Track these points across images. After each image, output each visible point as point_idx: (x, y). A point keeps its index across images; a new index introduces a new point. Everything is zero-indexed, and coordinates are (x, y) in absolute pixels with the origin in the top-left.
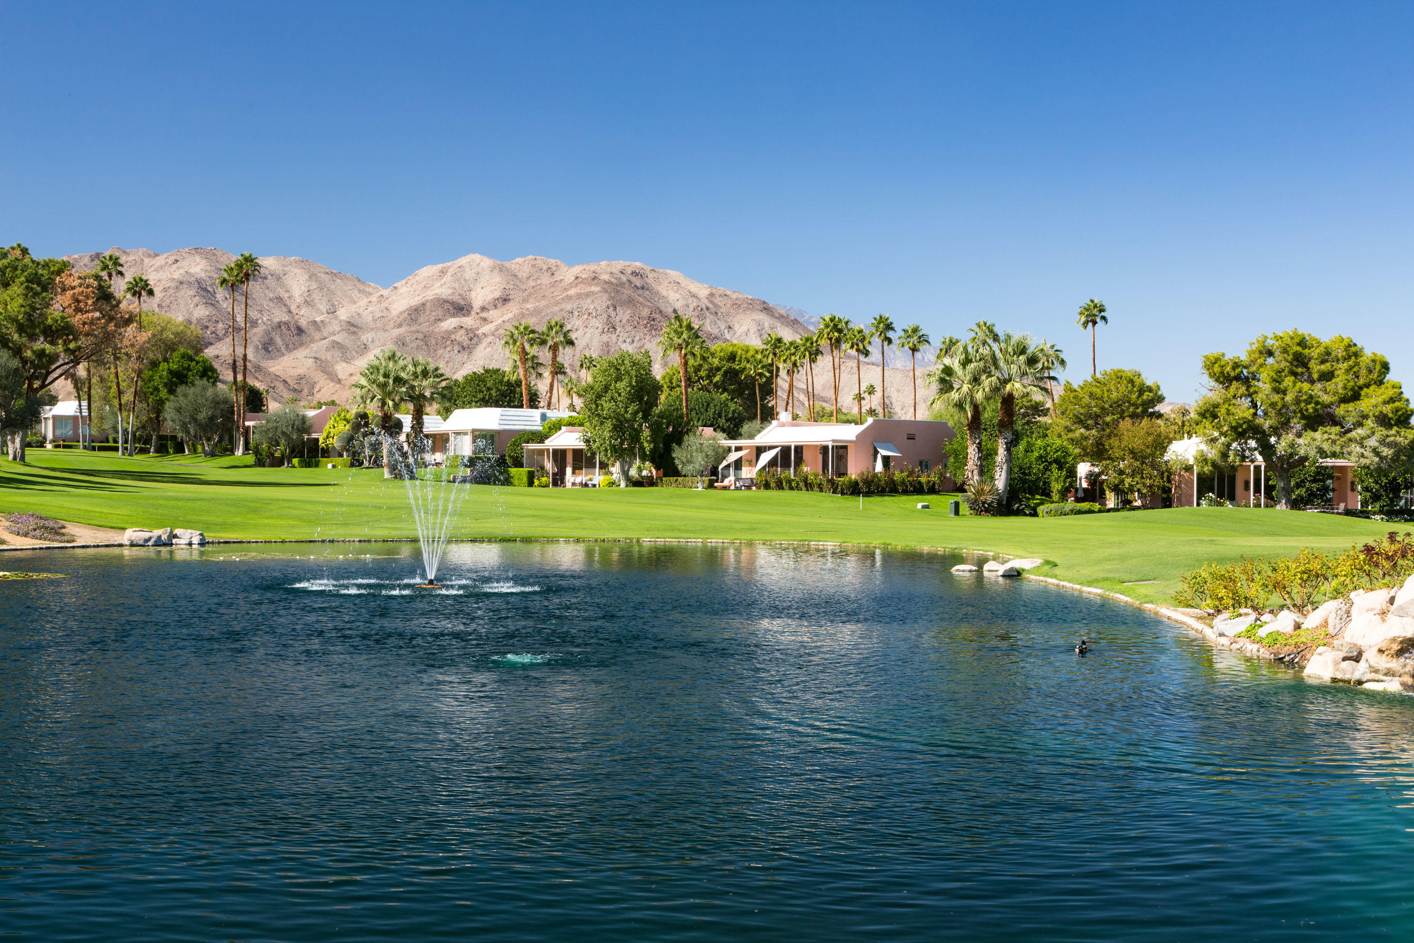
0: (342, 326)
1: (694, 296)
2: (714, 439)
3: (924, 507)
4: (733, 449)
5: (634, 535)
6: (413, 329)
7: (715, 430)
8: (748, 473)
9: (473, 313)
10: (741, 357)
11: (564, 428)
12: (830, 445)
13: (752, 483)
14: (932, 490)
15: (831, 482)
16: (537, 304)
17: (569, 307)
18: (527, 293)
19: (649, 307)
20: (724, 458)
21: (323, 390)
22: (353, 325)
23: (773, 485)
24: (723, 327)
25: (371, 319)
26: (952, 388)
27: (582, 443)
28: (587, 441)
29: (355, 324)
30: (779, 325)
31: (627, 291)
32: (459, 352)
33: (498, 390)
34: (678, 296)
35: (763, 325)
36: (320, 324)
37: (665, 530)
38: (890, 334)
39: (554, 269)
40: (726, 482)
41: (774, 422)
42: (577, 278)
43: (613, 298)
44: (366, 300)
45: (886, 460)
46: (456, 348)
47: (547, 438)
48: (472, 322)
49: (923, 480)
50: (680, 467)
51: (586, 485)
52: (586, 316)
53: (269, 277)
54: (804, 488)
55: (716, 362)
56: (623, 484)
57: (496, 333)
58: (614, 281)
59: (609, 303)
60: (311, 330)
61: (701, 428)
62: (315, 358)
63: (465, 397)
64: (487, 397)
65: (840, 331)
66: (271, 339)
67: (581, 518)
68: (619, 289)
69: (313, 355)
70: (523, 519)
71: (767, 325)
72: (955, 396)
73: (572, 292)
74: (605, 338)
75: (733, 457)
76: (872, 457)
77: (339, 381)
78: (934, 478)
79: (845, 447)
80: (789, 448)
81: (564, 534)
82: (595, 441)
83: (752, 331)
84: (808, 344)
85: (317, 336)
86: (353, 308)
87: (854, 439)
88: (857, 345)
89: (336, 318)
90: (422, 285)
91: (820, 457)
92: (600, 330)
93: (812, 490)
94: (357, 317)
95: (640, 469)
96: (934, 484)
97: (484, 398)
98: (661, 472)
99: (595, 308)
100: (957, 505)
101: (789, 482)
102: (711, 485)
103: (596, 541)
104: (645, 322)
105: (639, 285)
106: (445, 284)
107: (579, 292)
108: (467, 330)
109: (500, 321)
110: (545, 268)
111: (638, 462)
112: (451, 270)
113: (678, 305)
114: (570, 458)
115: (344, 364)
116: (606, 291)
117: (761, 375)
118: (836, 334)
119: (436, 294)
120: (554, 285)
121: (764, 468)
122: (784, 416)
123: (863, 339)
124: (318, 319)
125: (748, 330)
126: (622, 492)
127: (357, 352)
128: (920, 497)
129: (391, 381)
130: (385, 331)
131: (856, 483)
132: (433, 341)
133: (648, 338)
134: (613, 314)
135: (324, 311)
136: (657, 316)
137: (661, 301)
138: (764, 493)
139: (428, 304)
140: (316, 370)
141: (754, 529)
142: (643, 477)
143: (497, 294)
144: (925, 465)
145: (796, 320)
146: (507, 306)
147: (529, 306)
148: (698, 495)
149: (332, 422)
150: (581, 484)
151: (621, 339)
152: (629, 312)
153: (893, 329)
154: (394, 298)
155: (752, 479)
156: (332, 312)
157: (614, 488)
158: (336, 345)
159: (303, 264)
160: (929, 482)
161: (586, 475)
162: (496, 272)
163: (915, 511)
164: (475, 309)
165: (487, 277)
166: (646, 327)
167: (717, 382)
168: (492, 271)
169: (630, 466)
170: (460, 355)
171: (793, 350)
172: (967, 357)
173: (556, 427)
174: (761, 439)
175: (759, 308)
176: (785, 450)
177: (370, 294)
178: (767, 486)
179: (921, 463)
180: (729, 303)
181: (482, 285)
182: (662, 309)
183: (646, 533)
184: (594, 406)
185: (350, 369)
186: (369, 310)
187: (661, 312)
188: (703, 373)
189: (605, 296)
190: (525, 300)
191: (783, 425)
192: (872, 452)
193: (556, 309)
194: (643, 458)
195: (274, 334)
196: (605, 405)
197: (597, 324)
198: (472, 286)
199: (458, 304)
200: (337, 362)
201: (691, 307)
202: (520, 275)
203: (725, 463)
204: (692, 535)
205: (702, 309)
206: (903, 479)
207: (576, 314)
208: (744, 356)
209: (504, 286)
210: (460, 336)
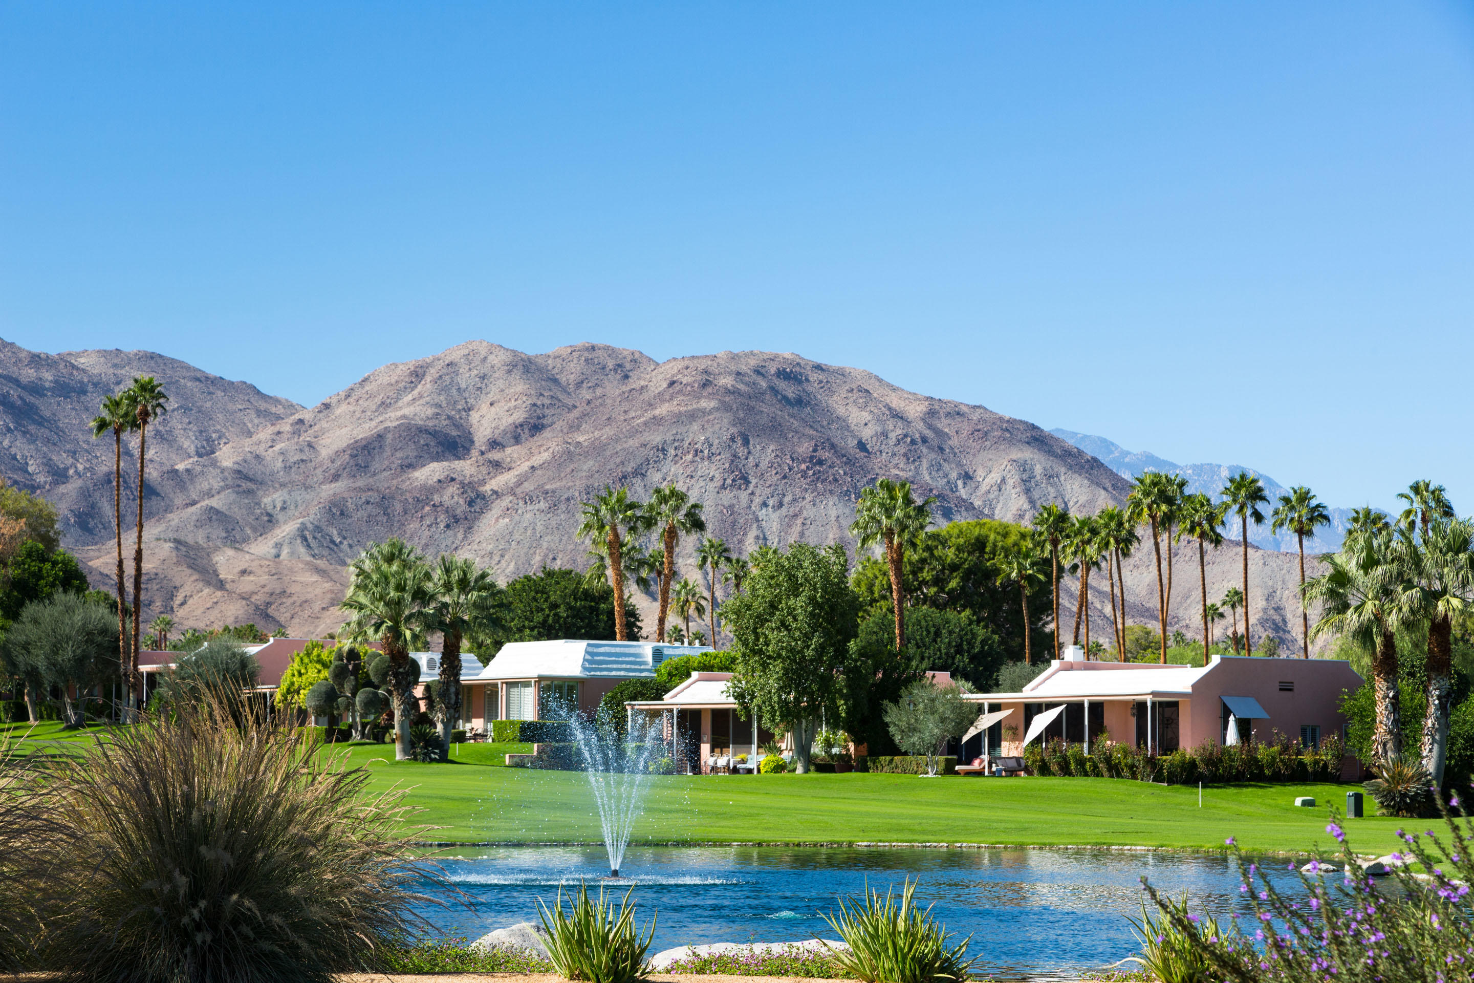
0: (224, 479)
1: (897, 416)
2: (952, 691)
3: (1305, 803)
4: (986, 707)
5: (844, 838)
6: (361, 483)
7: (952, 676)
8: (1009, 749)
9: (474, 453)
10: (995, 545)
11: (695, 675)
12: (1149, 700)
13: (1019, 765)
14: (1322, 776)
15: (1151, 762)
16: (597, 434)
17: (656, 438)
18: (576, 413)
19: (811, 438)
20: (972, 724)
21: (190, 602)
22: (247, 478)
23: (1055, 768)
24: (954, 475)
25: (279, 464)
26: (1346, 606)
27: (732, 700)
28: (740, 696)
29: (251, 474)
30: (1063, 470)
31: (768, 409)
32: (448, 526)
33: (570, 608)
34: (866, 416)
35: (1032, 470)
36: (185, 477)
37: (889, 830)
38: (1260, 506)
39: (628, 366)
40: (976, 765)
41: (1055, 663)
42: (672, 383)
43: (741, 422)
44: (271, 430)
45: (1244, 727)
46: (443, 519)
47: (667, 691)
48: (473, 470)
49: (1307, 758)
50: (897, 738)
51: (735, 771)
52: (689, 457)
53: (90, 388)
54: (1106, 773)
55: (950, 554)
56: (800, 769)
57: (518, 491)
58: (742, 387)
59: (734, 430)
60: (167, 488)
61: (929, 674)
62: (177, 541)
63: (513, 620)
64: (550, 620)
65: (1170, 501)
66: (93, 506)
67: (758, 815)
68: (752, 403)
69: (171, 535)
70: (670, 815)
71: (1038, 470)
72: (1352, 619)
73: (662, 410)
74: (727, 497)
75: (987, 721)
76: (1220, 722)
77: (221, 585)
78: (1326, 756)
79: (1175, 705)
80: (1080, 705)
81: (738, 836)
82: (753, 697)
83: (1010, 482)
84: (1113, 525)
85: (179, 500)
86: (247, 445)
87: (1190, 690)
88: (1200, 524)
89: (214, 464)
90: (378, 400)
91: (1133, 721)
92: (718, 483)
93: (1119, 775)
94: (254, 461)
95: (829, 744)
96: (1326, 765)
97: (545, 621)
98: (864, 748)
99: (707, 440)
100: (1358, 798)
101: (1081, 762)
102: (949, 770)
103: (787, 845)
104: (803, 467)
105: (791, 395)
106: (421, 396)
107: (676, 409)
108: (463, 485)
109: (525, 467)
110: (611, 364)
111: (824, 732)
112: (432, 371)
113: (867, 434)
114: (706, 725)
115: (230, 552)
116: (726, 407)
117: (1030, 578)
118: (1164, 507)
119: (404, 417)
120: (628, 397)
121: (1038, 740)
122: (1071, 653)
123: (1211, 518)
124: (180, 467)
125: (1003, 480)
126: (799, 780)
127: (255, 530)
128: (1301, 788)
129: (408, 597)
130: (307, 488)
131: (1193, 764)
132: (398, 507)
133: (809, 497)
134: (742, 452)
135: (192, 450)
136: (825, 455)
137: (834, 426)
138: (1039, 781)
139: (390, 436)
140: (178, 563)
141: (1025, 829)
142: (832, 757)
143: (519, 416)
144: (1311, 736)
145: (1095, 460)
146: (539, 439)
147: (581, 439)
148: (929, 785)
149: (296, 665)
150: (727, 768)
151: (757, 500)
152: (772, 447)
153: (1263, 498)
154: (324, 424)
155: (1018, 759)
156: (207, 451)
157: (785, 774)
158: (213, 515)
159: (152, 363)
160: (1316, 762)
161: (735, 754)
162: (517, 374)
163: (1292, 809)
164: (477, 444)
165: (501, 384)
166: (804, 476)
167: (953, 590)
168: (509, 372)
169: (812, 739)
170: (450, 533)
171: (1087, 536)
172: (1369, 555)
173: (681, 672)
174: (1032, 692)
175: (1024, 437)
176: (1074, 709)
177: (279, 418)
178: (1045, 770)
179: (1304, 732)
180: (966, 429)
181: (490, 398)
182: (836, 441)
183: (861, 834)
184: (751, 638)
185: (243, 561)
186: (277, 448)
187: (833, 446)
188: (926, 575)
189: (727, 418)
190: (574, 427)
191: (1070, 667)
192: (1219, 712)
193: (633, 443)
194: (835, 723)
195: (97, 495)
196: (770, 636)
197: (714, 469)
198: (471, 401)
199: (446, 435)
200: (217, 549)
201: (893, 436)
202: (563, 379)
203: (972, 732)
204: (930, 837)
205: (913, 442)
206: (1274, 758)
207: (672, 452)
208: (1000, 544)
209: (535, 400)
210: (451, 496)
